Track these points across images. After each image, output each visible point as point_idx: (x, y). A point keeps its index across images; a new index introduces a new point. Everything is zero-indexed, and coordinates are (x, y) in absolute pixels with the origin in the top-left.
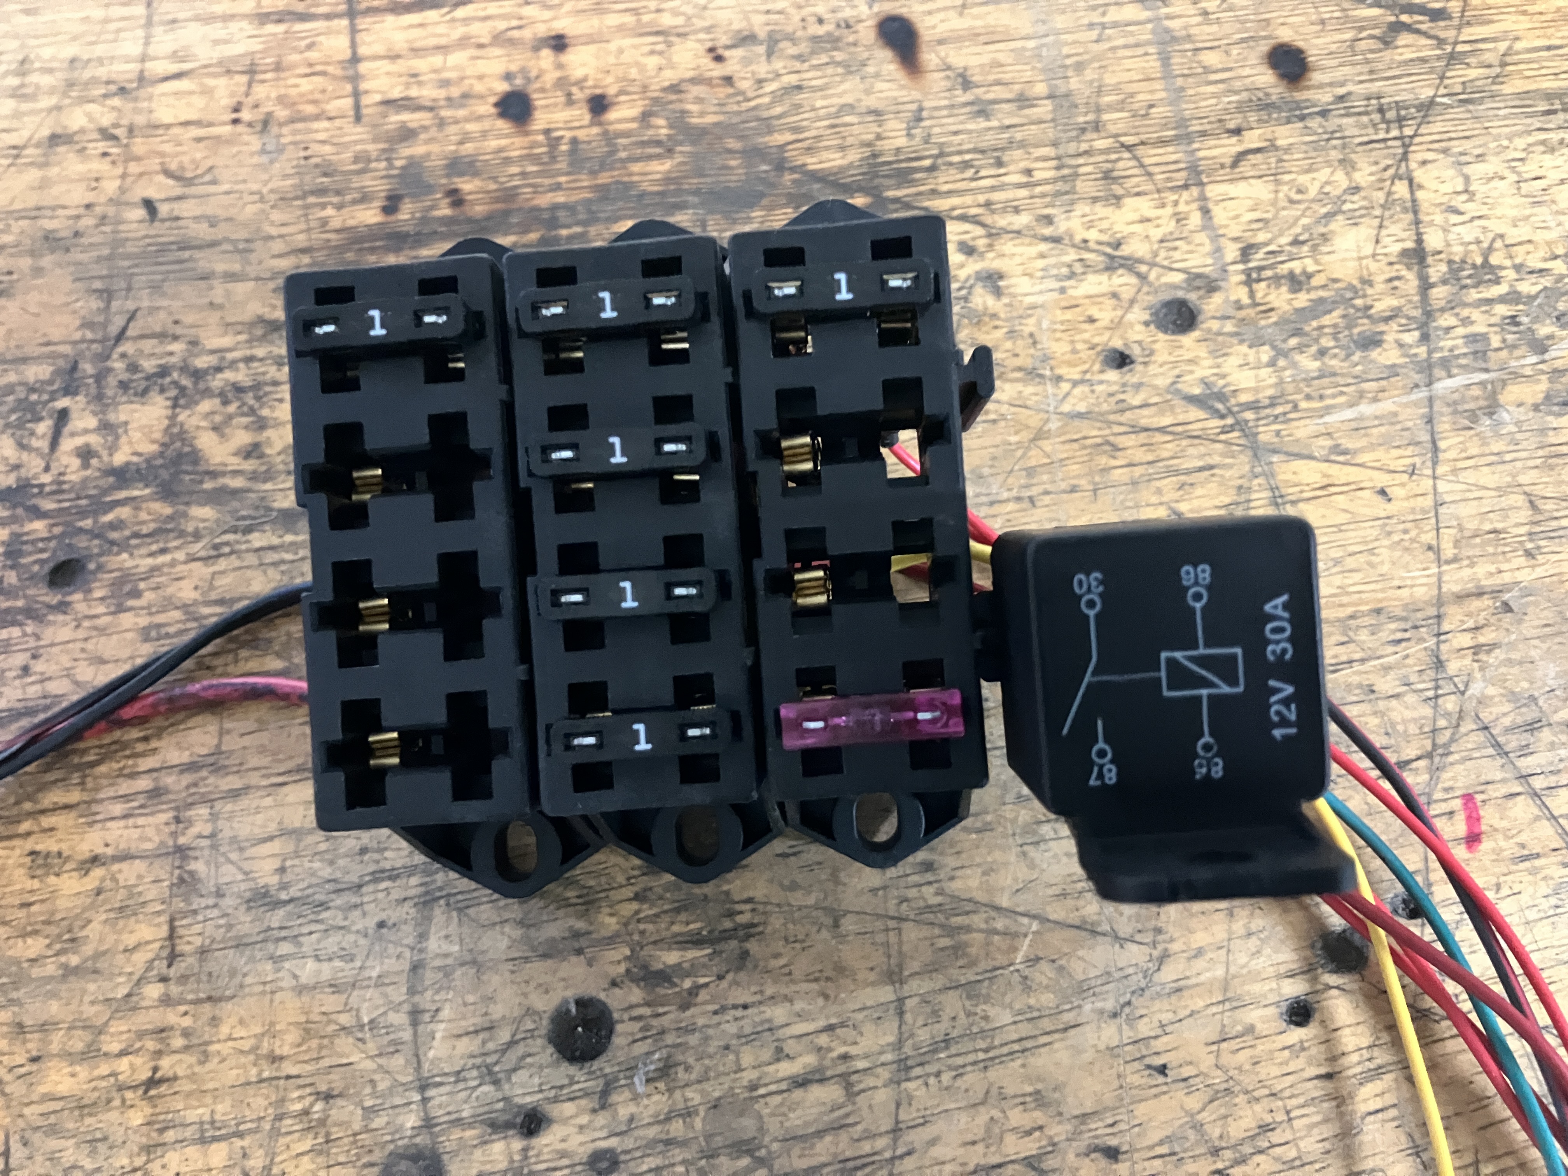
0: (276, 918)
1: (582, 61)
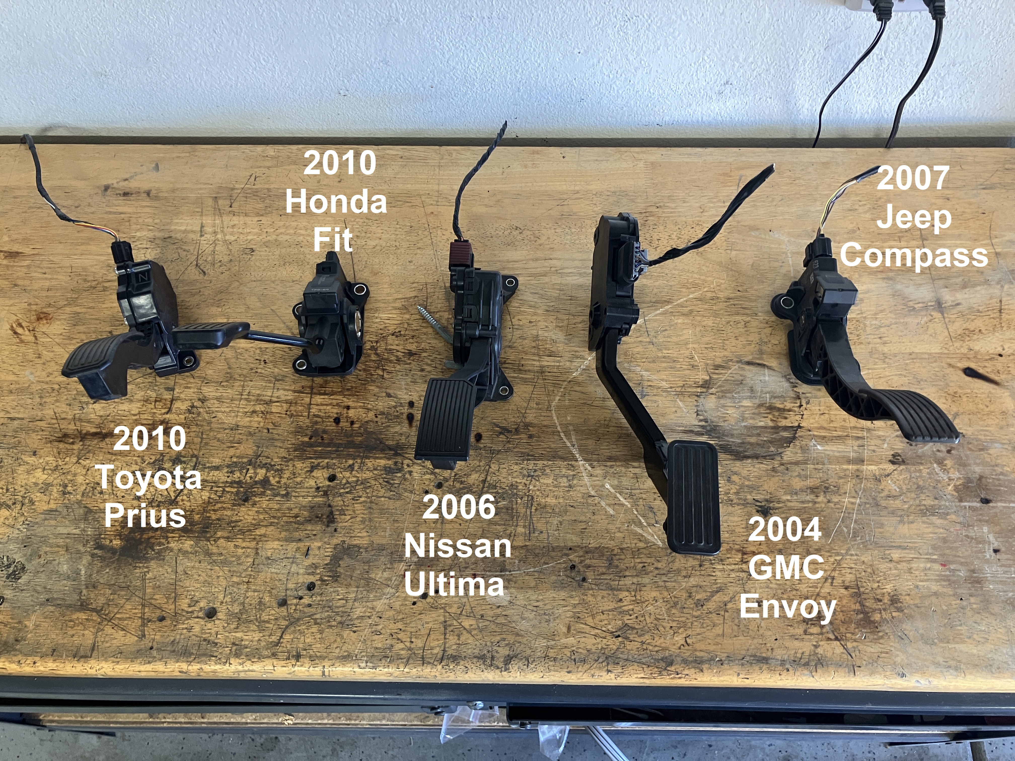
0: (270, 561)
1: (351, 413)
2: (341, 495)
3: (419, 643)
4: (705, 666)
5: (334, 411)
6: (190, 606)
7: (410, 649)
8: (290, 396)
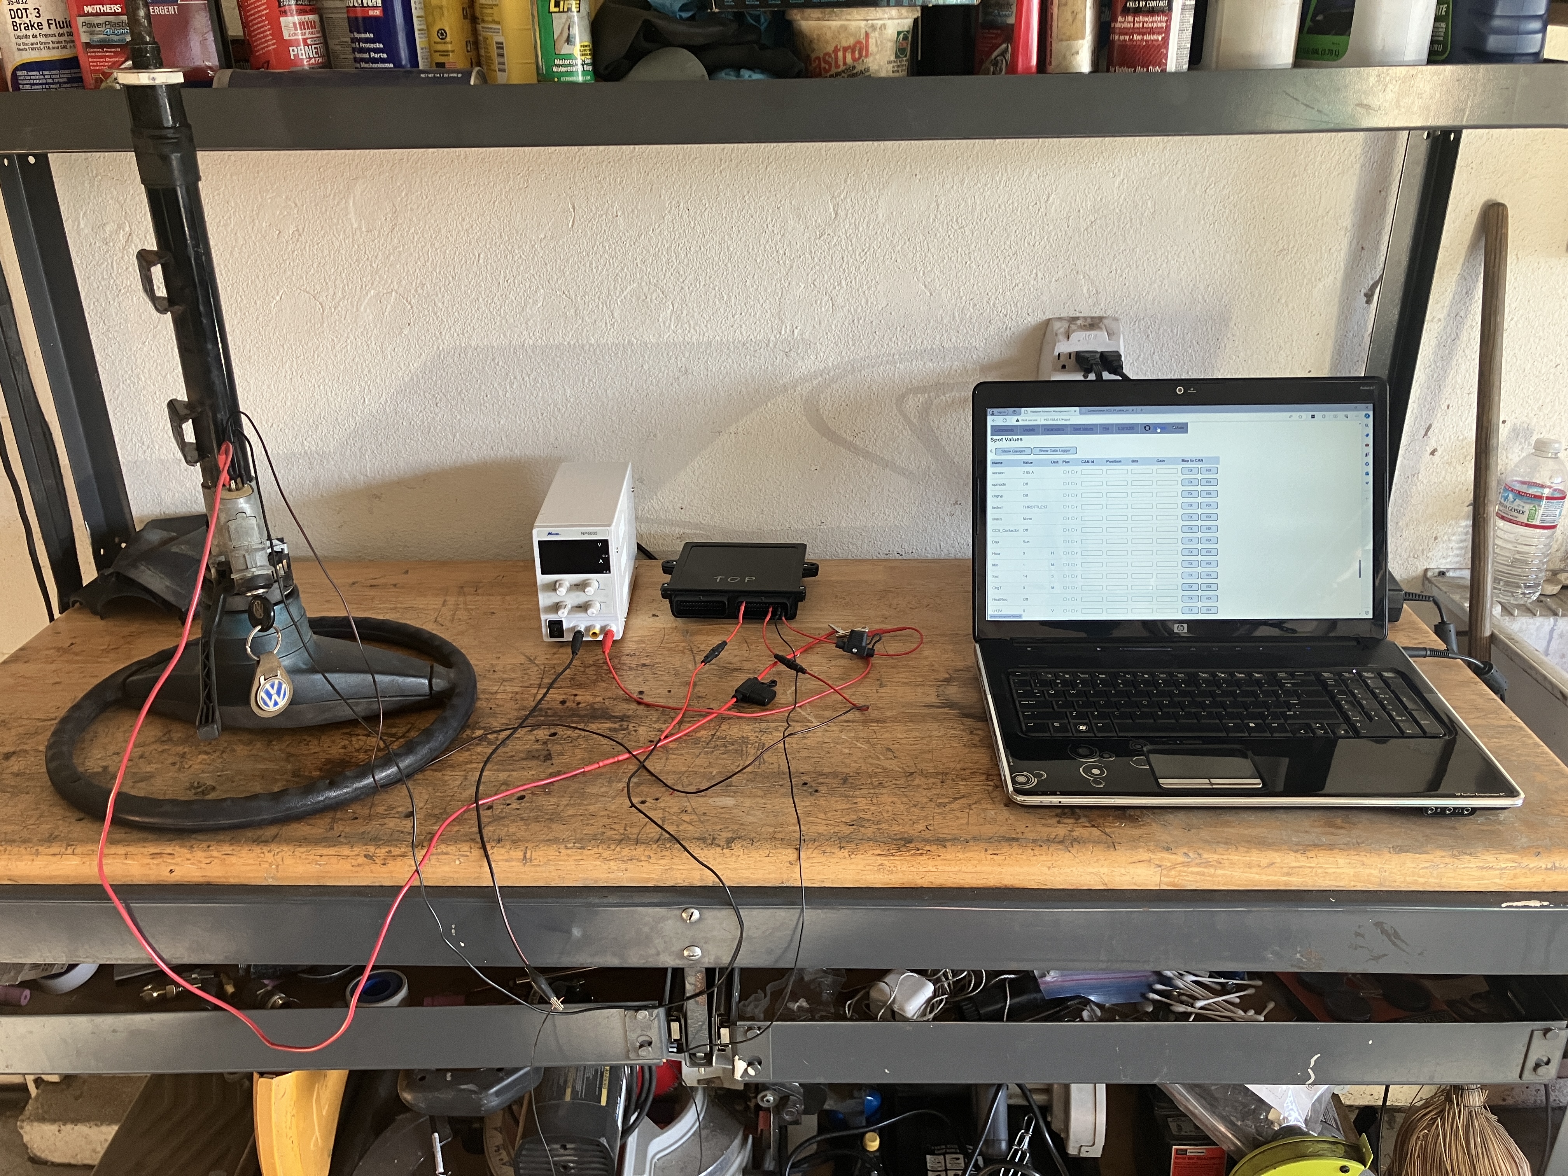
1: (578, 698)
2: (561, 744)
3: (635, 830)
4: (948, 844)
5: (561, 698)
6: (386, 810)
7: (623, 834)
8: (517, 689)
